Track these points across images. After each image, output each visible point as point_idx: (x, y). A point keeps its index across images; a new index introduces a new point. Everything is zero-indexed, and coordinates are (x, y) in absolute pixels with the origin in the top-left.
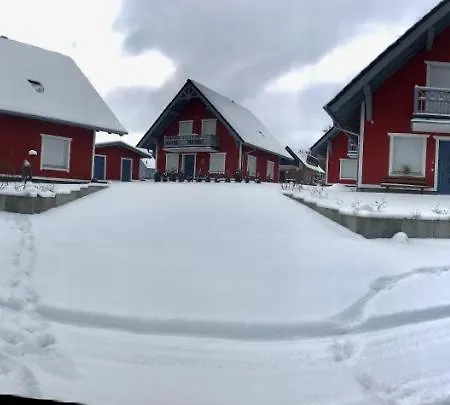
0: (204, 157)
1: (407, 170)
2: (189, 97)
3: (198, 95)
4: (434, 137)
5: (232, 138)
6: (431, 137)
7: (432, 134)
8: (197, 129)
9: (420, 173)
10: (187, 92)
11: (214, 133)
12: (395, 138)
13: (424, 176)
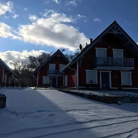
6: (98, 71)
13: (97, 83)
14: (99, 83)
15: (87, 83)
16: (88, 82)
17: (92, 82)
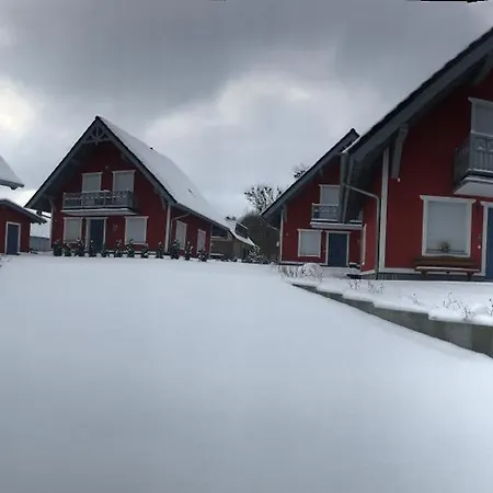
0: (117, 222)
1: (445, 248)
2: (97, 139)
3: (111, 138)
4: (482, 203)
5: (158, 196)
6: (478, 203)
7: (479, 199)
8: (107, 183)
9: (463, 252)
10: (94, 133)
11: (132, 190)
12: (430, 202)
13: (469, 256)
14: (476, 253)
15: (424, 253)
16: (428, 250)
17: (447, 252)
